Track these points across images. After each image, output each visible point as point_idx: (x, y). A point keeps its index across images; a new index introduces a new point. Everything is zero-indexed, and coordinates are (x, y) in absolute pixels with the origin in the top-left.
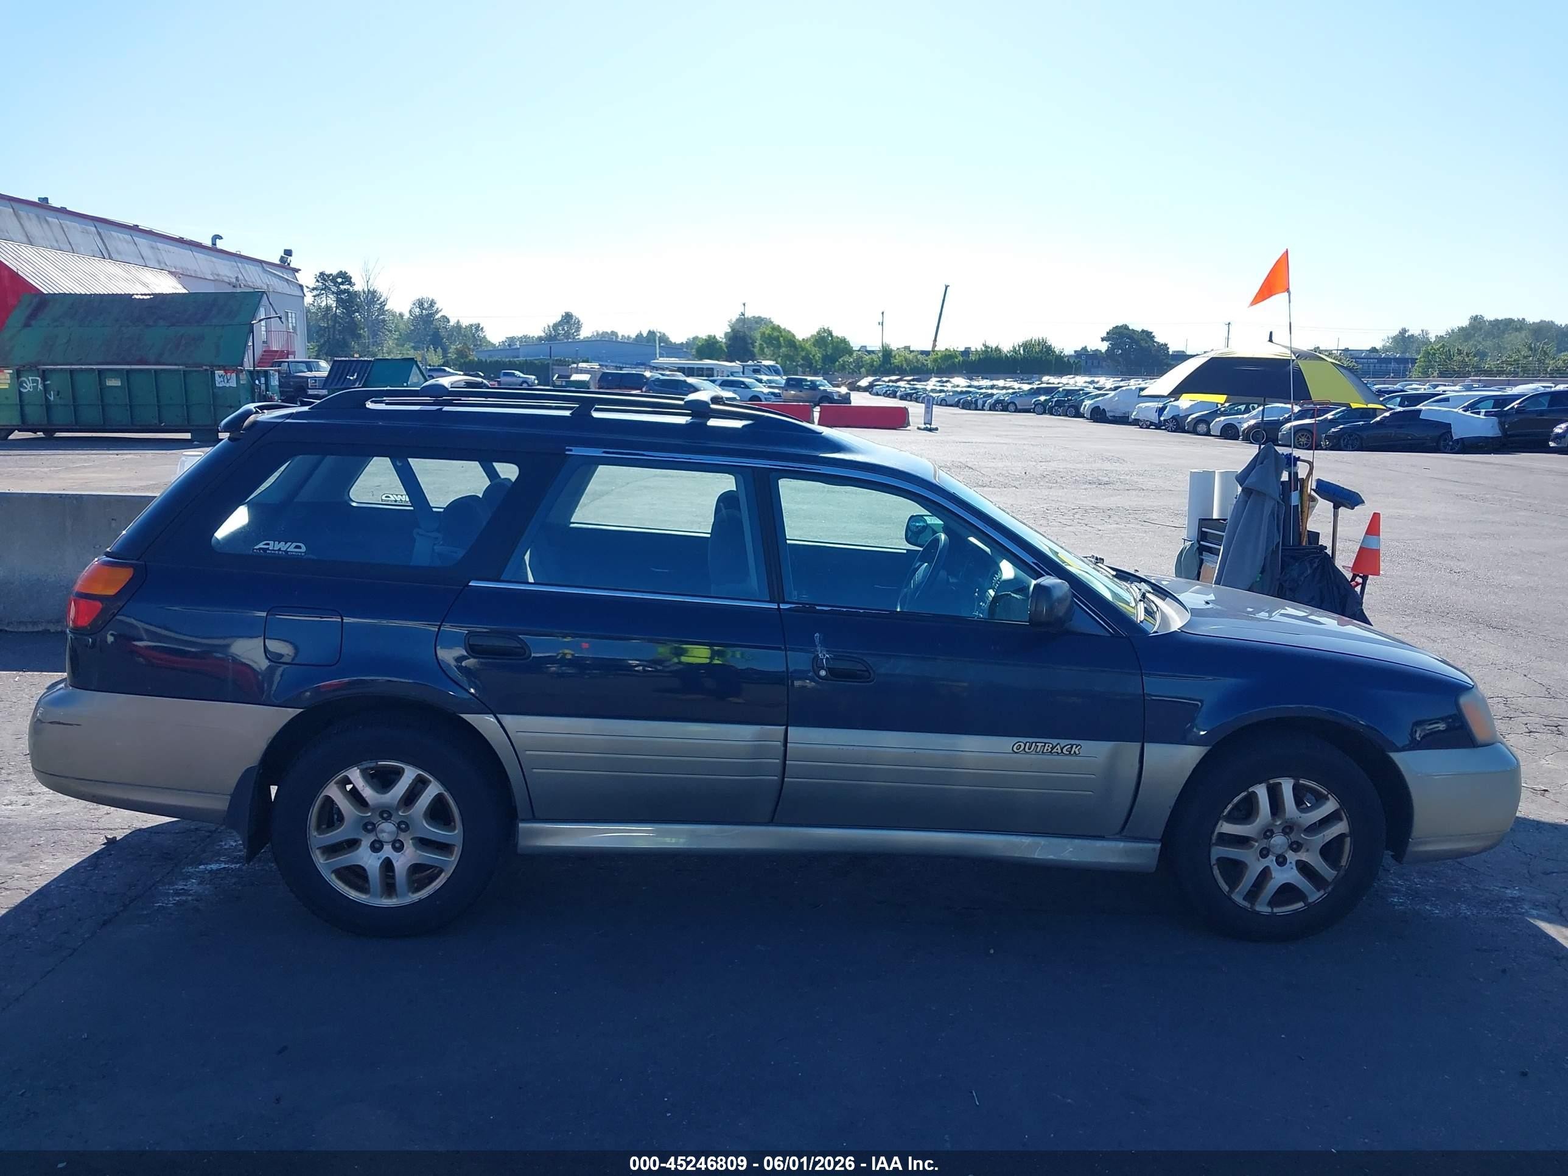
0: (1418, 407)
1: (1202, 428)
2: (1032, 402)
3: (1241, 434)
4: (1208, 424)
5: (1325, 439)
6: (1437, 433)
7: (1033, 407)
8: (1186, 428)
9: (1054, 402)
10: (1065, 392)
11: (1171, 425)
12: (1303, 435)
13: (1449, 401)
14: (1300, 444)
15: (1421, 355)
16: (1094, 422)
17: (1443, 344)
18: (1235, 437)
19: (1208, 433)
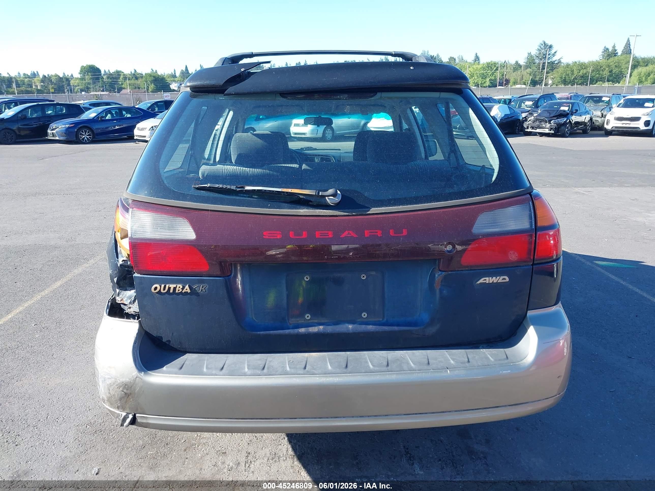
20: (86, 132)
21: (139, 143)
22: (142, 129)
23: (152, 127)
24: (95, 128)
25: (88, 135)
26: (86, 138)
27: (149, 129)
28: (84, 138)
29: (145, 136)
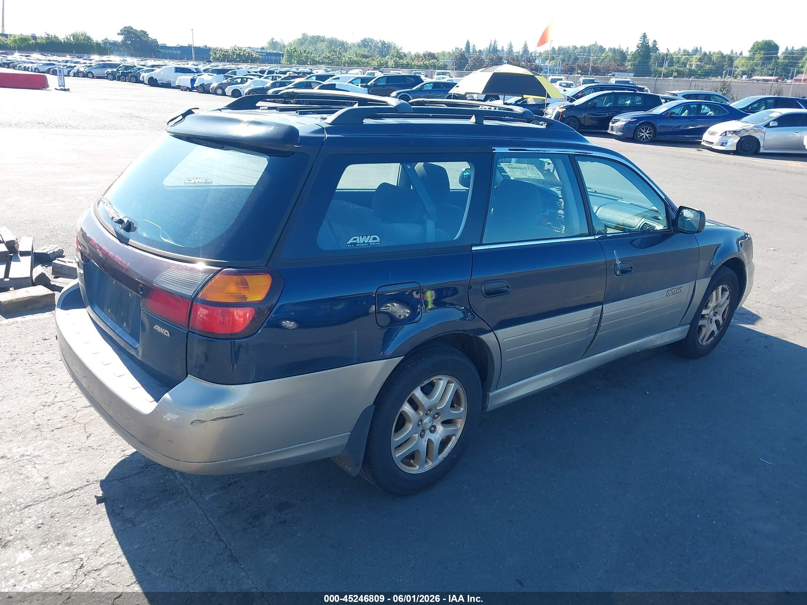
1: (219, 91)
2: (105, 72)
4: (222, 89)
7: (106, 75)
8: (210, 91)
9: (120, 73)
10: (124, 67)
11: (200, 89)
13: (339, 79)
15: (285, 52)
16: (151, 86)
20: (647, 129)
21: (702, 150)
22: (713, 134)
23: (726, 132)
24: (659, 126)
25: (648, 134)
26: (644, 137)
27: (720, 134)
28: (643, 136)
29: (712, 143)
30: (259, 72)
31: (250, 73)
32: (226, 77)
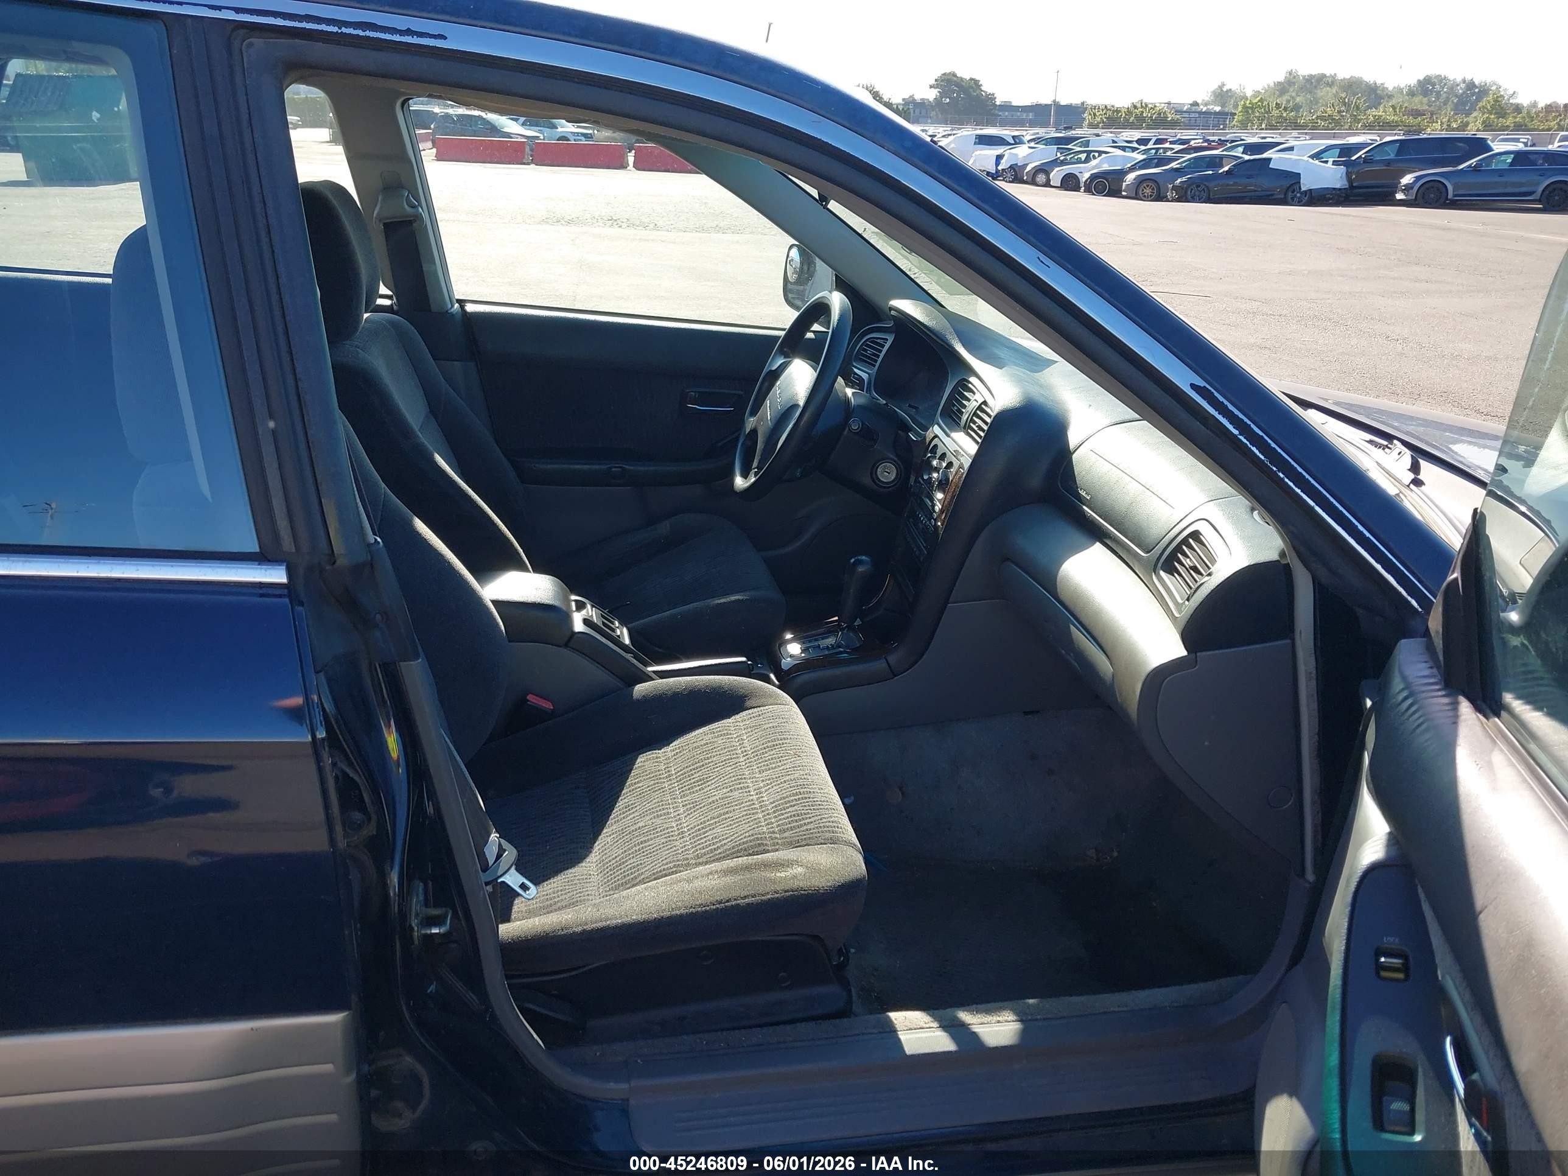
0: (1265, 155)
1: (1041, 178)
3: (1082, 185)
4: (1047, 174)
5: (1172, 189)
6: (1286, 183)
8: (1025, 178)
11: (1009, 175)
12: (1148, 186)
13: (1293, 150)
14: (1145, 196)
15: (1240, 109)
17: (1261, 98)
18: (1076, 189)
19: (1047, 184)
30: (1136, 141)
31: (1116, 143)
32: (1061, 151)
